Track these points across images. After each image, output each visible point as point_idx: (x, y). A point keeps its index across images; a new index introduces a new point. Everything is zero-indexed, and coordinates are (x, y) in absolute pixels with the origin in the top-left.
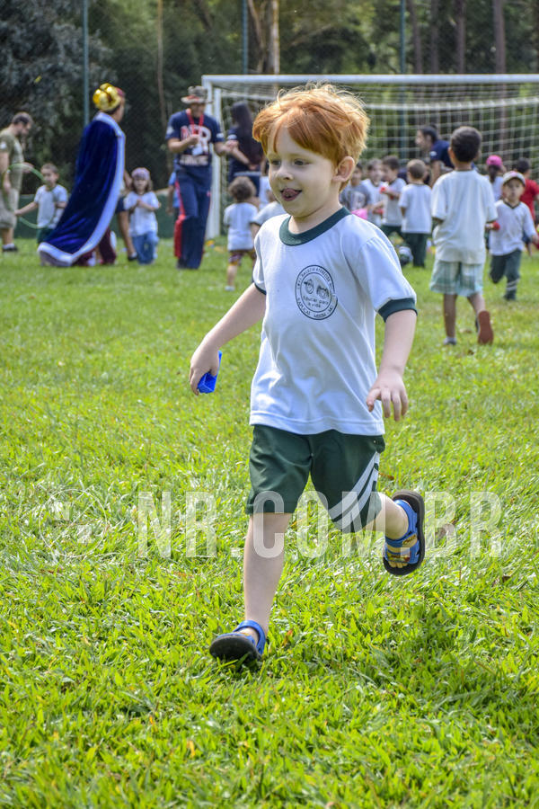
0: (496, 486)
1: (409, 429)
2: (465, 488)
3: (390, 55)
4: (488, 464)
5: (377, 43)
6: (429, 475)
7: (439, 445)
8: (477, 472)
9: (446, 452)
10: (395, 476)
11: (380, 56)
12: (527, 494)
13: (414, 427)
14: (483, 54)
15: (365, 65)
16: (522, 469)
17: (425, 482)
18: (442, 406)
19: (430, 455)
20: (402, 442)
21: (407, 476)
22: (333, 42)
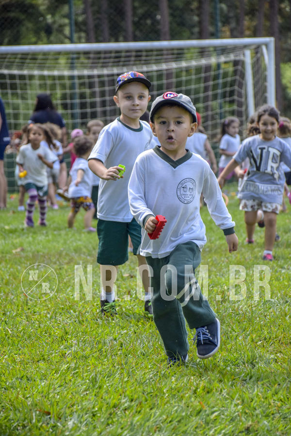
0: (141, 416)
1: (68, 368)
2: (114, 420)
3: (65, 25)
4: (136, 396)
5: (53, 15)
6: (82, 409)
7: (94, 381)
8: (126, 405)
9: (100, 387)
10: (51, 411)
11: (56, 26)
12: (170, 422)
13: (73, 365)
14: (149, 22)
15: (43, 34)
16: (167, 399)
17: (79, 415)
18: (100, 346)
19: (86, 390)
20: (61, 380)
21: (62, 411)
22: (12, 15)
